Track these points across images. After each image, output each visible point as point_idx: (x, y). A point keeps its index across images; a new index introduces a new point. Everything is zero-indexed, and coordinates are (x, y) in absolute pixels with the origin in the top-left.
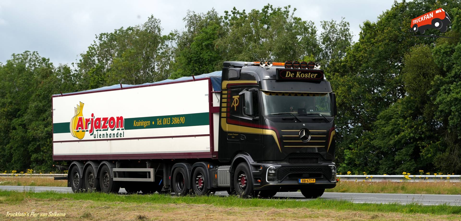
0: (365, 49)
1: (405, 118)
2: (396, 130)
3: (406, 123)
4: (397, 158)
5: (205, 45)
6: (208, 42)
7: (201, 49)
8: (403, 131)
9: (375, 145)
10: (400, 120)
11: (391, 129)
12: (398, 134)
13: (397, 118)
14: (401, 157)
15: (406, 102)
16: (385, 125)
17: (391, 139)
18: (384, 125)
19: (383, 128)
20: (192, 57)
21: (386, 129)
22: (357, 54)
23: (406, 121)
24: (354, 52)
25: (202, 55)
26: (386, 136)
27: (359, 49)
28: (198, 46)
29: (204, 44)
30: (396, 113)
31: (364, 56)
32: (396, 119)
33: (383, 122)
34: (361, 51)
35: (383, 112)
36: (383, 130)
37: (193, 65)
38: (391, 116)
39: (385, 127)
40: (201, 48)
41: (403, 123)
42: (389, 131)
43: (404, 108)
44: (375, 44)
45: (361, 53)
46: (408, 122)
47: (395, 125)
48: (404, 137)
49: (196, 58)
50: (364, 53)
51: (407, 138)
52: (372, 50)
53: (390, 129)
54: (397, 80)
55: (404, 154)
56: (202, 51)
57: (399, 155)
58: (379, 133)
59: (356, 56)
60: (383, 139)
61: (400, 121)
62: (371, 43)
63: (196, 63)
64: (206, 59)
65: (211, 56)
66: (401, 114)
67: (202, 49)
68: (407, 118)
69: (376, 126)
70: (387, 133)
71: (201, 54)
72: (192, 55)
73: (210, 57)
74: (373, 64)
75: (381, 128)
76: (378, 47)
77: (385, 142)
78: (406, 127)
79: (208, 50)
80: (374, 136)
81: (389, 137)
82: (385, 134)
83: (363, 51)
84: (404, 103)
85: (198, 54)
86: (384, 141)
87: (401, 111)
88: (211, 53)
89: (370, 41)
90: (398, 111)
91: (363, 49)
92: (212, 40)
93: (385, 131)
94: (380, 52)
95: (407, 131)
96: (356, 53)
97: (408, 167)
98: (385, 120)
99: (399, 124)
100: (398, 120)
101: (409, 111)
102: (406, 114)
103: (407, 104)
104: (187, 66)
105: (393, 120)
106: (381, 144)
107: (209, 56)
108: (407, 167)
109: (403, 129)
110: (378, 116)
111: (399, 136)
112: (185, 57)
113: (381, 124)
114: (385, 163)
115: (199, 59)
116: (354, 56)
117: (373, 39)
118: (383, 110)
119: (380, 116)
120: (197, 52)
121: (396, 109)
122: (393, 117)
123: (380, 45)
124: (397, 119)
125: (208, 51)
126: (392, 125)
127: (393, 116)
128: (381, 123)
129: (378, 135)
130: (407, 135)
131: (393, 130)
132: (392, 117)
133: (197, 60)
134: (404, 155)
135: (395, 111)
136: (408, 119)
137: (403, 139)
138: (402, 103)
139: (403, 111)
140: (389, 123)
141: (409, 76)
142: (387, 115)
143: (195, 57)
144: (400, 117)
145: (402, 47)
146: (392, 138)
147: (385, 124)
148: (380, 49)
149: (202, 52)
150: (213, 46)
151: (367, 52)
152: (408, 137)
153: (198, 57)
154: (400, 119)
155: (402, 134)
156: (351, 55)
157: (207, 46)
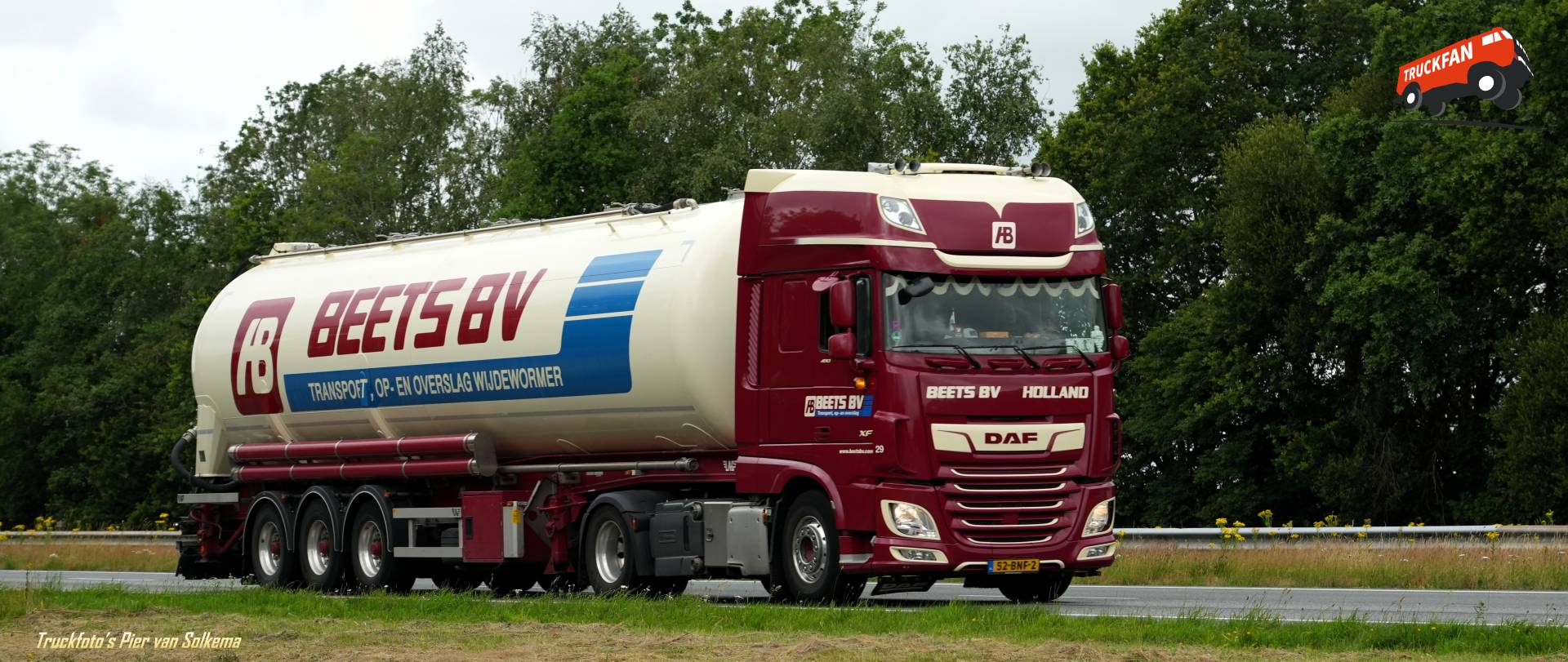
0: (1097, 131)
1: (1226, 348)
2: (1197, 386)
3: (1230, 365)
4: (1200, 473)
5: (597, 120)
6: (608, 112)
7: (584, 136)
8: (1221, 389)
9: (1132, 434)
10: (1210, 354)
11: (1183, 384)
12: (1204, 397)
13: (1201, 349)
14: (1212, 473)
15: (1230, 299)
16: (1163, 372)
17: (1183, 416)
18: (1160, 372)
19: (1156, 381)
20: (555, 162)
21: (1166, 382)
22: (1074, 149)
23: (1229, 358)
24: (1062, 142)
25: (587, 153)
26: (1166, 407)
27: (1081, 133)
28: (574, 123)
29: (592, 118)
30: (1196, 332)
31: (1094, 155)
32: (1197, 351)
33: (1156, 363)
34: (1085, 138)
35: (1157, 329)
36: (1158, 386)
37: (560, 184)
38: (1181, 342)
39: (1165, 377)
40: (582, 131)
41: (1219, 364)
42: (1175, 391)
43: (1224, 316)
44: (1129, 115)
45: (1087, 147)
46: (1237, 360)
47: (1196, 370)
48: (1224, 407)
49: (567, 164)
50: (1096, 145)
51: (1232, 412)
52: (1122, 136)
53: (1179, 382)
54: (1198, 230)
55: (1222, 462)
56: (586, 139)
57: (1206, 464)
58: (1144, 395)
59: (1071, 153)
60: (1158, 416)
61: (1211, 358)
62: (1119, 114)
63: (568, 179)
64: (599, 165)
65: (616, 156)
66: (1214, 334)
67: (588, 133)
68: (1231, 347)
69: (1133, 374)
70: (1169, 397)
71: (583, 149)
72: (554, 152)
73: (613, 159)
74: (1124, 181)
75: (1151, 381)
76: (1140, 127)
77: (1165, 424)
78: (1228, 376)
79: (607, 137)
80: (1128, 407)
81: (1176, 409)
82: (1164, 399)
83: (1092, 138)
84: (1223, 300)
85: (573, 151)
86: (1161, 420)
87: (1215, 326)
88: (616, 146)
89: (1116, 108)
90: (1202, 325)
91: (1093, 132)
92: (619, 104)
93: (1164, 391)
94: (1144, 142)
95: (1231, 390)
96: (1070, 145)
97: (1236, 502)
98: (1163, 356)
99: (1207, 367)
100: (1204, 354)
101: (1238, 327)
102: (1227, 337)
103: (1231, 303)
104: (540, 189)
105: (1187, 354)
106: (1150, 432)
107: (609, 155)
108: (1233, 503)
109: (1220, 382)
110: (1142, 342)
111: (1207, 404)
112: (533, 158)
113: (1149, 369)
114: (1164, 490)
115: (577, 166)
116: (1066, 155)
117: (1122, 103)
118: (1157, 326)
119: (1149, 344)
120: (572, 144)
121: (1197, 321)
122: (1189, 346)
123: (1146, 120)
124: (1199, 353)
125: (607, 142)
126: (1186, 370)
127: (1187, 342)
128: (1151, 365)
129: (1140, 401)
130: (1231, 403)
131: (1187, 386)
132: (1183, 345)
133: (570, 167)
134: (1224, 466)
135: (1194, 328)
136: (1236, 350)
137: (1220, 413)
138: (1217, 303)
139: (1219, 326)
140: (1177, 365)
141: (1236, 216)
142: (1168, 339)
143: (565, 159)
144: (1211, 343)
145: (1214, 125)
146: (1186, 412)
147: (1162, 367)
148: (1147, 131)
149: (586, 146)
150: (622, 124)
151: (1105, 143)
152: (1234, 409)
153: (574, 158)
154: (1212, 351)
155: (1217, 398)
156: (1056, 153)
157: (603, 124)
